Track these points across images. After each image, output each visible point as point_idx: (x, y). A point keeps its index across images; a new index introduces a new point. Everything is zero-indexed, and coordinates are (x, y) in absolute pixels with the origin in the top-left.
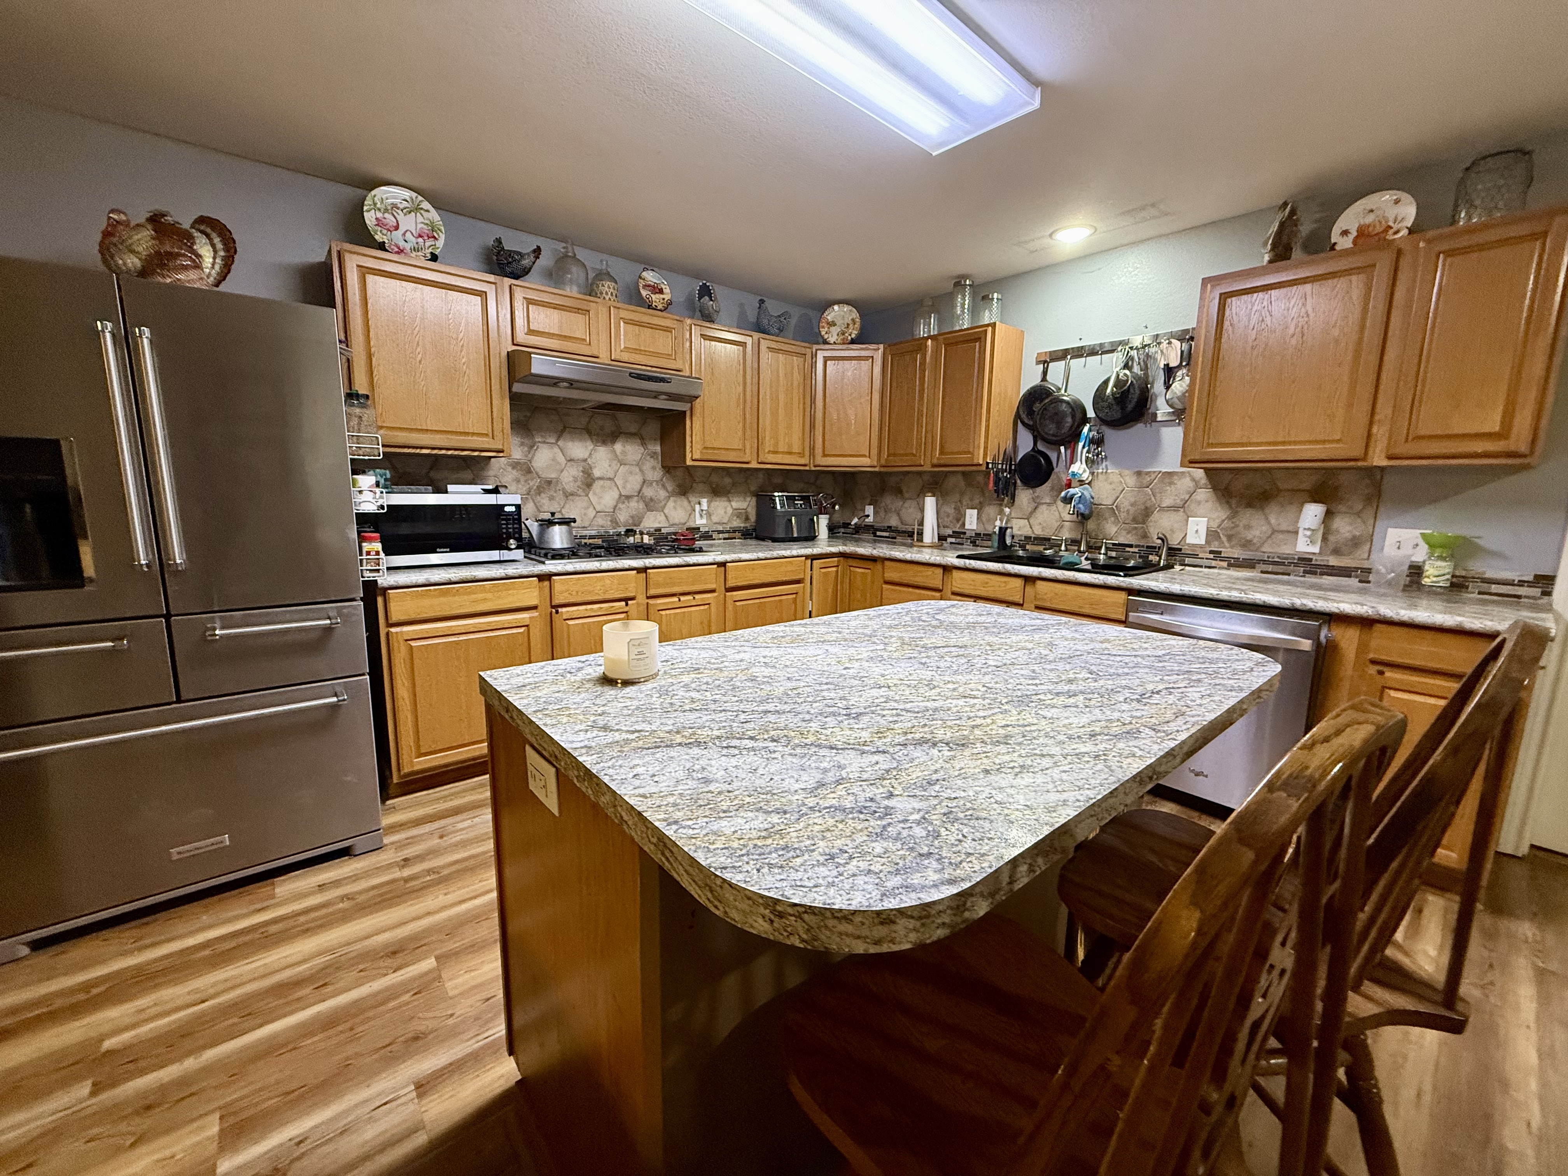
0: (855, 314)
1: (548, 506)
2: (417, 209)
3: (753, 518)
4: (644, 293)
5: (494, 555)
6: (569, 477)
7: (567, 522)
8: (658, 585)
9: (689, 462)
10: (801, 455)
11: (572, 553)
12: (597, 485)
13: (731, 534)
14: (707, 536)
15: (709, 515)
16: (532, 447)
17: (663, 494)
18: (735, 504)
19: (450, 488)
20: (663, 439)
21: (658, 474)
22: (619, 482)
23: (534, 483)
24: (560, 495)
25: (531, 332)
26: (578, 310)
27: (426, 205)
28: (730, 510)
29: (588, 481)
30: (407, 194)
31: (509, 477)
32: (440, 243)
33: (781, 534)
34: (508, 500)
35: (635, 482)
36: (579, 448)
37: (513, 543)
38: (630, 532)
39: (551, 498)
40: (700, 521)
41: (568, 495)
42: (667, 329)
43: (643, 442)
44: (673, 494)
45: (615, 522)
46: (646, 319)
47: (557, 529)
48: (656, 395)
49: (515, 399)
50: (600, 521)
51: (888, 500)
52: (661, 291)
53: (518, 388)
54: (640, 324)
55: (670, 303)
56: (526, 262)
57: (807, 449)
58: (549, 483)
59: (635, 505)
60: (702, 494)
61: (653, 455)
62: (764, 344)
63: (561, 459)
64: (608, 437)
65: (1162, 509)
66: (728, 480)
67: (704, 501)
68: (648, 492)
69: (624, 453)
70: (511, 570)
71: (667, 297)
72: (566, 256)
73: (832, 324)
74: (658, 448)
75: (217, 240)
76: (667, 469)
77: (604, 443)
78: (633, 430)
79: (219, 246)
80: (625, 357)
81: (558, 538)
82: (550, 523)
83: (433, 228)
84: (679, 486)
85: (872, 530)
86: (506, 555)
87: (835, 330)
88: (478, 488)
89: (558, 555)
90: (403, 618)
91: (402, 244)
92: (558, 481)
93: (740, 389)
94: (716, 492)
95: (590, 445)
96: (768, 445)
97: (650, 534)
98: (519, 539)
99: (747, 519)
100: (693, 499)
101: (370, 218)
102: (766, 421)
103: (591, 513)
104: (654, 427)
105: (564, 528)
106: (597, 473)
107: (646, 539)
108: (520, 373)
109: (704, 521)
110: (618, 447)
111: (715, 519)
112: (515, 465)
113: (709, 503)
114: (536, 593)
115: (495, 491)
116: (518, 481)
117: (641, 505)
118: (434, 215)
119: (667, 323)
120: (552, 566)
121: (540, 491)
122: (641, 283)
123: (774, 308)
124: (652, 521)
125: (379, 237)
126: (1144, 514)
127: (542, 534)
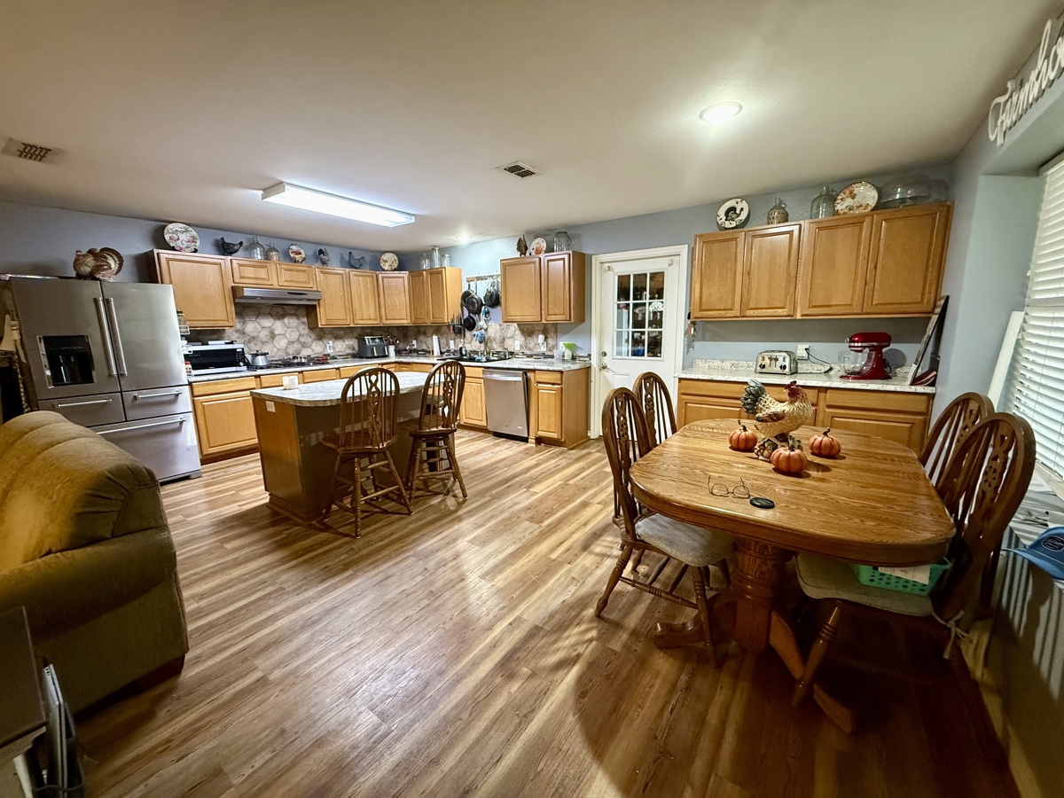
0: (396, 257)
1: (254, 348)
2: (187, 231)
3: (357, 348)
4: (292, 255)
5: (234, 369)
6: (264, 335)
7: (265, 354)
8: (308, 378)
9: (320, 326)
10: (376, 320)
11: (268, 367)
12: (277, 338)
13: (346, 356)
14: (334, 358)
15: (334, 348)
16: (244, 323)
17: (309, 340)
18: (346, 343)
19: (209, 342)
20: (308, 316)
21: (307, 331)
22: (288, 336)
23: (247, 339)
24: (260, 344)
25: (241, 277)
26: (263, 267)
27: (190, 229)
28: (344, 346)
29: (273, 336)
30: (182, 225)
31: (234, 337)
32: (198, 244)
33: (370, 355)
34: (238, 346)
35: (295, 336)
36: (267, 322)
37: (241, 364)
38: (295, 358)
39: (256, 344)
40: (329, 351)
41: (263, 343)
42: (304, 271)
43: (298, 317)
44: (315, 340)
45: (287, 354)
46: (293, 268)
47: (260, 357)
48: (301, 300)
49: (236, 304)
50: (280, 353)
51: (422, 338)
52: (300, 253)
53: (237, 301)
54: (291, 270)
55: (304, 259)
56: (236, 248)
57: (378, 316)
58: (254, 338)
59: (297, 346)
60: (330, 339)
61: (304, 323)
62: (352, 273)
63: (258, 327)
64: (281, 317)
65: (509, 338)
66: (342, 332)
67: (331, 342)
68: (302, 339)
69: (289, 323)
70: (243, 374)
71: (303, 256)
72: (254, 243)
73: (386, 261)
74: (305, 320)
75: (115, 257)
76: (311, 329)
77: (279, 319)
78: (292, 312)
79: (117, 259)
80: (286, 284)
81: (261, 361)
82: (257, 355)
83: (193, 237)
84: (318, 336)
85: (416, 351)
86: (238, 369)
87: (387, 264)
88: (223, 342)
89: (262, 368)
90: (199, 394)
91: (181, 246)
92: (258, 337)
93: (342, 293)
94: (337, 337)
95: (272, 320)
96: (358, 316)
97: (305, 358)
98: (244, 362)
99: (354, 349)
100: (325, 342)
101: (167, 237)
102: (356, 305)
103: (275, 350)
104: (303, 311)
105: (263, 357)
106: (276, 332)
107: (303, 360)
108: (239, 295)
109: (332, 351)
110: (286, 320)
111: (337, 350)
112: (237, 331)
113: (333, 343)
114: (254, 382)
115: (232, 343)
116: (239, 338)
117: (300, 345)
118: (194, 233)
119: (304, 268)
120: (259, 372)
121: (249, 342)
122: (290, 251)
123: (357, 256)
124: (305, 352)
125: (172, 245)
126: (503, 341)
127: (253, 360)
